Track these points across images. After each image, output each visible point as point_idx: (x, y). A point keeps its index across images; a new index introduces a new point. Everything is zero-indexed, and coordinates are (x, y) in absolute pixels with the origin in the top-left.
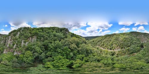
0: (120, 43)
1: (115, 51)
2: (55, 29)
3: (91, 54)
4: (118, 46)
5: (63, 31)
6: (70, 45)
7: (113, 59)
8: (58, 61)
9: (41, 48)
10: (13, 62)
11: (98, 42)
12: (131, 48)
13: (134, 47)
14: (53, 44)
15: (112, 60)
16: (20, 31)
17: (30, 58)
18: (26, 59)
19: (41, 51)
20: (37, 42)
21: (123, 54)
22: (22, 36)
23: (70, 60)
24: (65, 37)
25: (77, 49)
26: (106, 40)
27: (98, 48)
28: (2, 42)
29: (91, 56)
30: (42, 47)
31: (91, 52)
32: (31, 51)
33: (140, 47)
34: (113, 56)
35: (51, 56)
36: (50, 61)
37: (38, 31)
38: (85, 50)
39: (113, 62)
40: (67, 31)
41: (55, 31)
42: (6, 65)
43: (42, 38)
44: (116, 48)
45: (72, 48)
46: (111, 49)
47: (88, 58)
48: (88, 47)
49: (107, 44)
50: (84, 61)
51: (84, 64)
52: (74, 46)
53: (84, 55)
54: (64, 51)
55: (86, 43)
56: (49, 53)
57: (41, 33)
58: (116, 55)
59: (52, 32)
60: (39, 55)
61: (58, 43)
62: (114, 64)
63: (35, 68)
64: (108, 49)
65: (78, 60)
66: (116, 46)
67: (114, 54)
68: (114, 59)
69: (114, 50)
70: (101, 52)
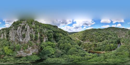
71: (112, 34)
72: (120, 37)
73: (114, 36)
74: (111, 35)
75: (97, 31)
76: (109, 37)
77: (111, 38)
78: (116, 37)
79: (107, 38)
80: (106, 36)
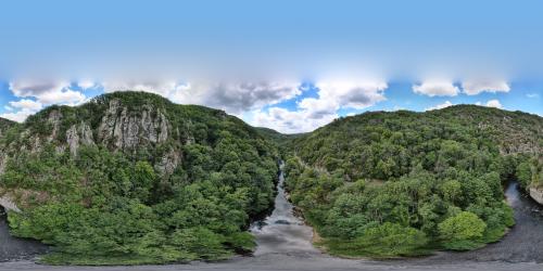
71: (467, 137)
72: (508, 151)
73: (480, 145)
74: (461, 140)
75: (383, 120)
76: (448, 154)
77: (461, 156)
78: (490, 150)
79: (431, 156)
80: (430, 143)
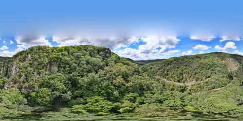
0: (194, 72)
1: (186, 84)
2: (89, 49)
3: (149, 92)
4: (190, 77)
5: (101, 53)
6: (113, 78)
7: (183, 99)
8: (94, 104)
9: (64, 83)
10: (20, 104)
11: (159, 69)
12: (213, 80)
13: (217, 78)
14: (85, 78)
15: (181, 99)
16: (30, 53)
17: (48, 99)
18: (41, 99)
19: (65, 88)
20: (60, 74)
21: (199, 89)
22: (35, 62)
23: (114, 101)
24: (104, 63)
25: (125, 85)
26: (172, 66)
27: (158, 80)
28: (2, 70)
29: (148, 94)
30: (67, 82)
31: (148, 88)
32: (49, 87)
33: (227, 78)
34: (183, 92)
35: (81, 97)
36: (80, 104)
37: (60, 54)
38: (137, 86)
39: (183, 103)
40: (108, 53)
41: (88, 53)
42: (8, 108)
43: (67, 66)
44: (188, 79)
45: (117, 84)
46: (179, 81)
47: (143, 98)
48: (142, 81)
49: (174, 73)
50: (136, 103)
51: (138, 107)
52: (120, 80)
53: (136, 95)
54: (103, 89)
55: (139, 72)
56: (79, 92)
57: (66, 58)
58: (188, 90)
59: (84, 55)
60: (61, 94)
61: (94, 77)
62: (184, 106)
63: (56, 113)
64: (174, 81)
65: (127, 101)
66: (189, 76)
67: (184, 90)
68: (185, 98)
69: (184, 83)
70: (164, 85)
